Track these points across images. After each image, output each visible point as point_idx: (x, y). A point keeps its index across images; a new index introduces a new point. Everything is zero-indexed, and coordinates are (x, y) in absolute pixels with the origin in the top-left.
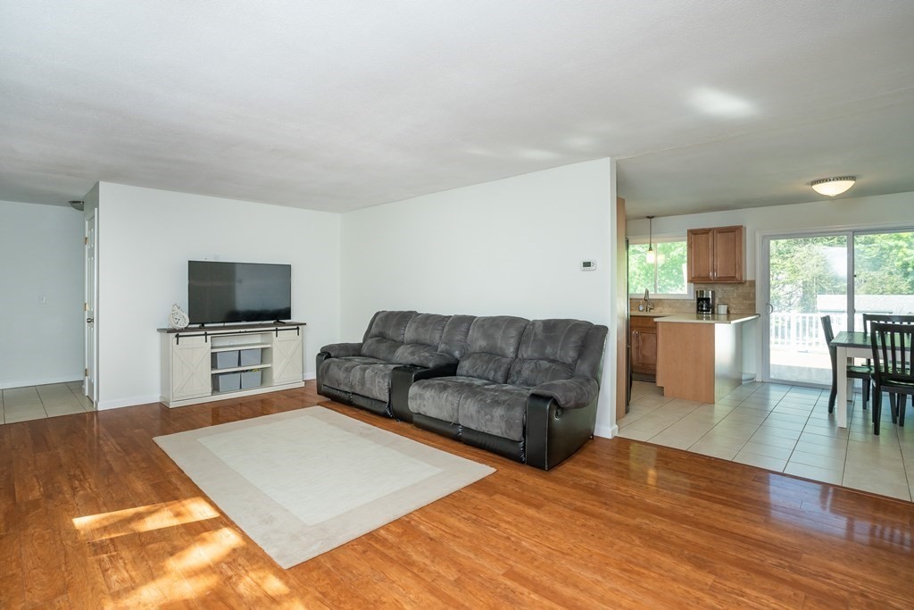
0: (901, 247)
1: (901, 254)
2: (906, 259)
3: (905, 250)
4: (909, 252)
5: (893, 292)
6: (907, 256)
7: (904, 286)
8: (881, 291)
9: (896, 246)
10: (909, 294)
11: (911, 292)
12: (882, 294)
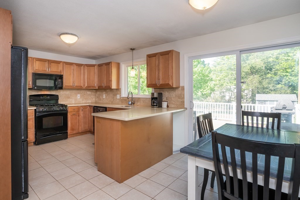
0: (288, 75)
1: (287, 78)
2: (289, 80)
3: (289, 76)
4: (290, 77)
5: (284, 93)
6: (290, 79)
7: (289, 91)
8: (280, 93)
9: (286, 75)
10: (291, 94)
11: (291, 93)
12: (280, 94)
